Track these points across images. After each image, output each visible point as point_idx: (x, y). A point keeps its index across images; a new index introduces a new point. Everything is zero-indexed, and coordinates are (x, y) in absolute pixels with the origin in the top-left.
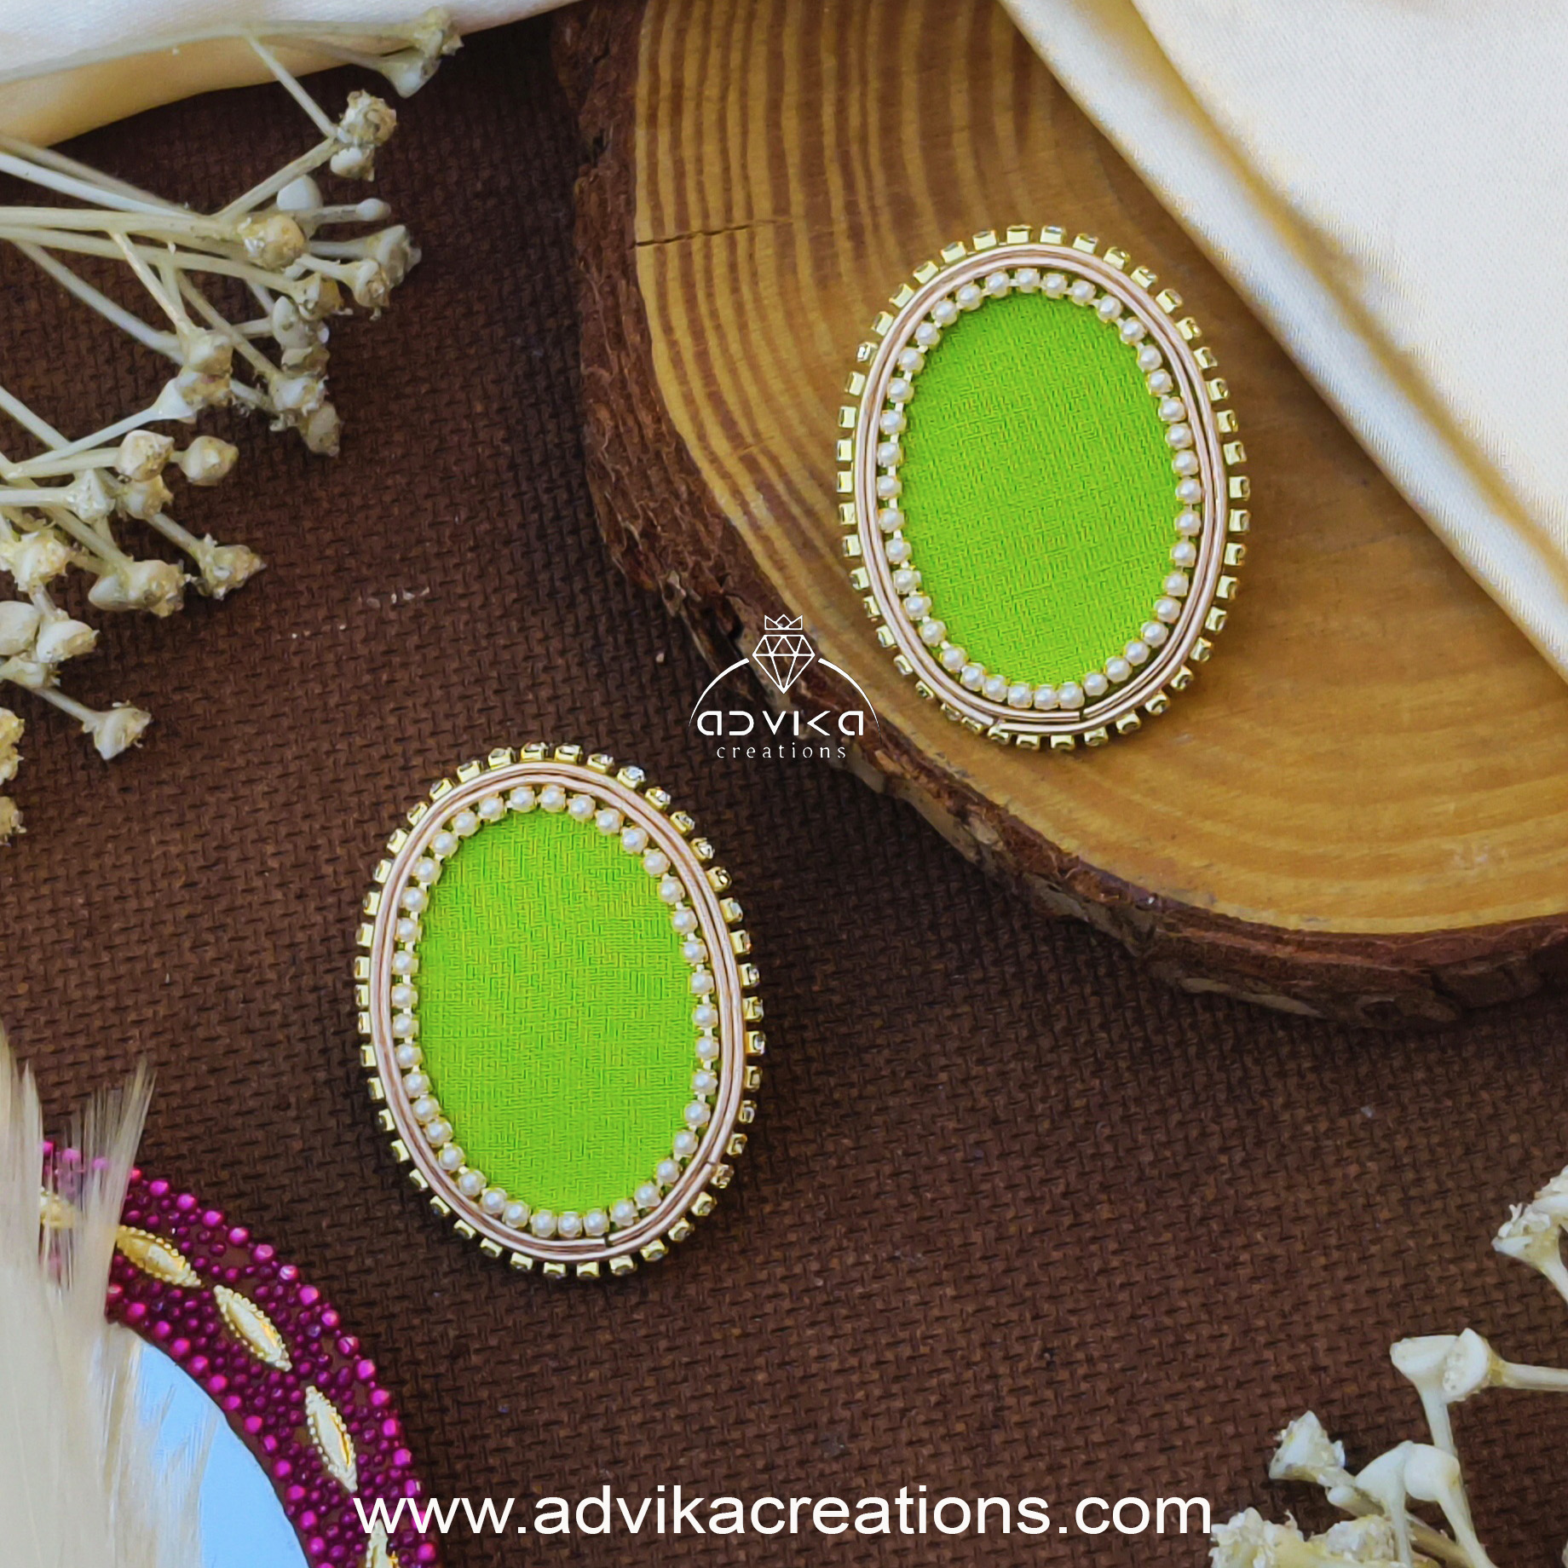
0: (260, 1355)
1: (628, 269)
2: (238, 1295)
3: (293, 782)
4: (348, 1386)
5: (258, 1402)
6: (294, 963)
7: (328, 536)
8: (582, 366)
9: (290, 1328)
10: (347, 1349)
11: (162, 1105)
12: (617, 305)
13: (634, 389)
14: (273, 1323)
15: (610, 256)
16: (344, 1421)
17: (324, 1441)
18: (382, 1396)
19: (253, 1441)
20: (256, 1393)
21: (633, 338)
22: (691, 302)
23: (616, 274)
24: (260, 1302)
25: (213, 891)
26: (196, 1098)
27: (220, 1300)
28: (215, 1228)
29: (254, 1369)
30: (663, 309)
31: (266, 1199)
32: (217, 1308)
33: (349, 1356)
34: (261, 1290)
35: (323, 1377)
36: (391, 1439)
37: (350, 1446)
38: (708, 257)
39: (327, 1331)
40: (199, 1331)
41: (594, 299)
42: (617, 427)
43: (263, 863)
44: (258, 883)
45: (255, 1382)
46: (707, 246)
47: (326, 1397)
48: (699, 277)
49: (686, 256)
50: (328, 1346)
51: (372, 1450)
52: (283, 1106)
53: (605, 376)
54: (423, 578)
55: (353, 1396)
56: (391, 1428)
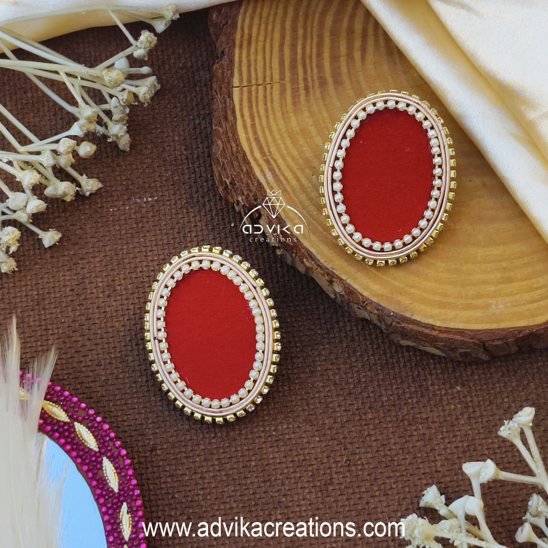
0: (88, 446)
1: (230, 95)
2: (82, 426)
3: (108, 258)
4: (117, 457)
5: (87, 461)
6: (105, 318)
7: (124, 178)
8: (213, 126)
9: (99, 437)
10: (117, 445)
11: (59, 362)
12: (226, 107)
13: (230, 135)
14: (93, 435)
15: (225, 90)
16: (115, 469)
17: (108, 475)
18: (128, 461)
19: (85, 474)
20: (86, 458)
21: (230, 118)
22: (250, 107)
23: (226, 96)
24: (89, 428)
25: (80, 293)
26: (70, 360)
27: (76, 427)
28: (75, 403)
29: (86, 450)
30: (241, 110)
31: (92, 395)
32: (75, 429)
33: (118, 448)
34: (90, 424)
35: (109, 454)
36: (130, 476)
37: (117, 477)
38: (257, 93)
39: (111, 439)
40: (68, 437)
41: (218, 105)
42: (224, 147)
43: (97, 284)
44: (95, 291)
45: (86, 455)
46: (257, 90)
47: (110, 460)
48: (254, 99)
49: (250, 92)
50: (111, 444)
51: (124, 479)
52: (99, 365)
53: (221, 130)
54: (155, 194)
55: (119, 460)
56: (130, 472)
